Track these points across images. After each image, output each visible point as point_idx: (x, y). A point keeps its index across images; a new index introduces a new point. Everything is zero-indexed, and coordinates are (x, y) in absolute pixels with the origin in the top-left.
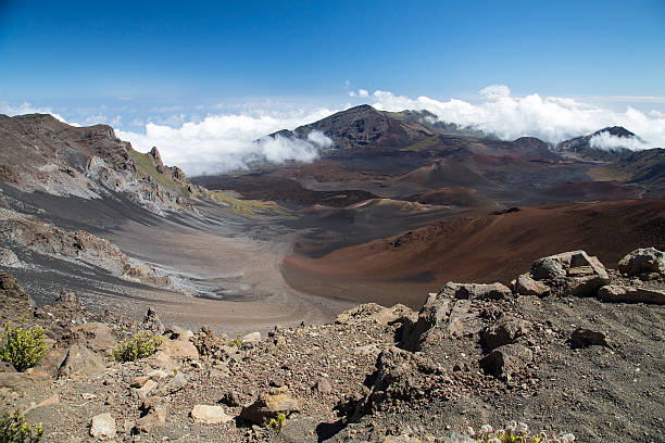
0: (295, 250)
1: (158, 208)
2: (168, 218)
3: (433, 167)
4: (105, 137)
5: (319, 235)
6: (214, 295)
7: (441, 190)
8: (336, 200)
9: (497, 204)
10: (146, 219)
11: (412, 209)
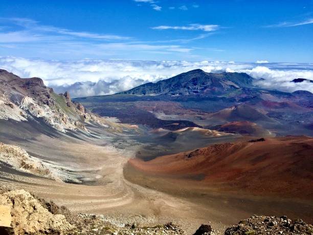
0: (136, 156)
1: (62, 127)
2: (67, 133)
3: (233, 108)
4: (37, 84)
5: (153, 148)
7: (234, 123)
8: (172, 126)
9: (270, 133)
10: (54, 134)
11: (211, 134)
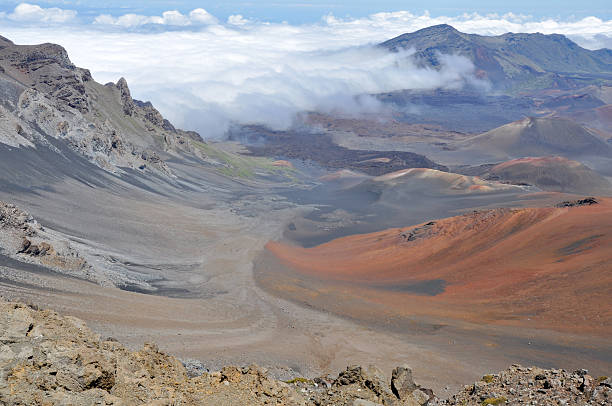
0: (284, 234)
2: (123, 178)
3: (526, 123)
4: (54, 61)
5: (324, 216)
6: (148, 286)
7: (526, 160)
8: (375, 165)
10: (93, 178)
11: (467, 187)
